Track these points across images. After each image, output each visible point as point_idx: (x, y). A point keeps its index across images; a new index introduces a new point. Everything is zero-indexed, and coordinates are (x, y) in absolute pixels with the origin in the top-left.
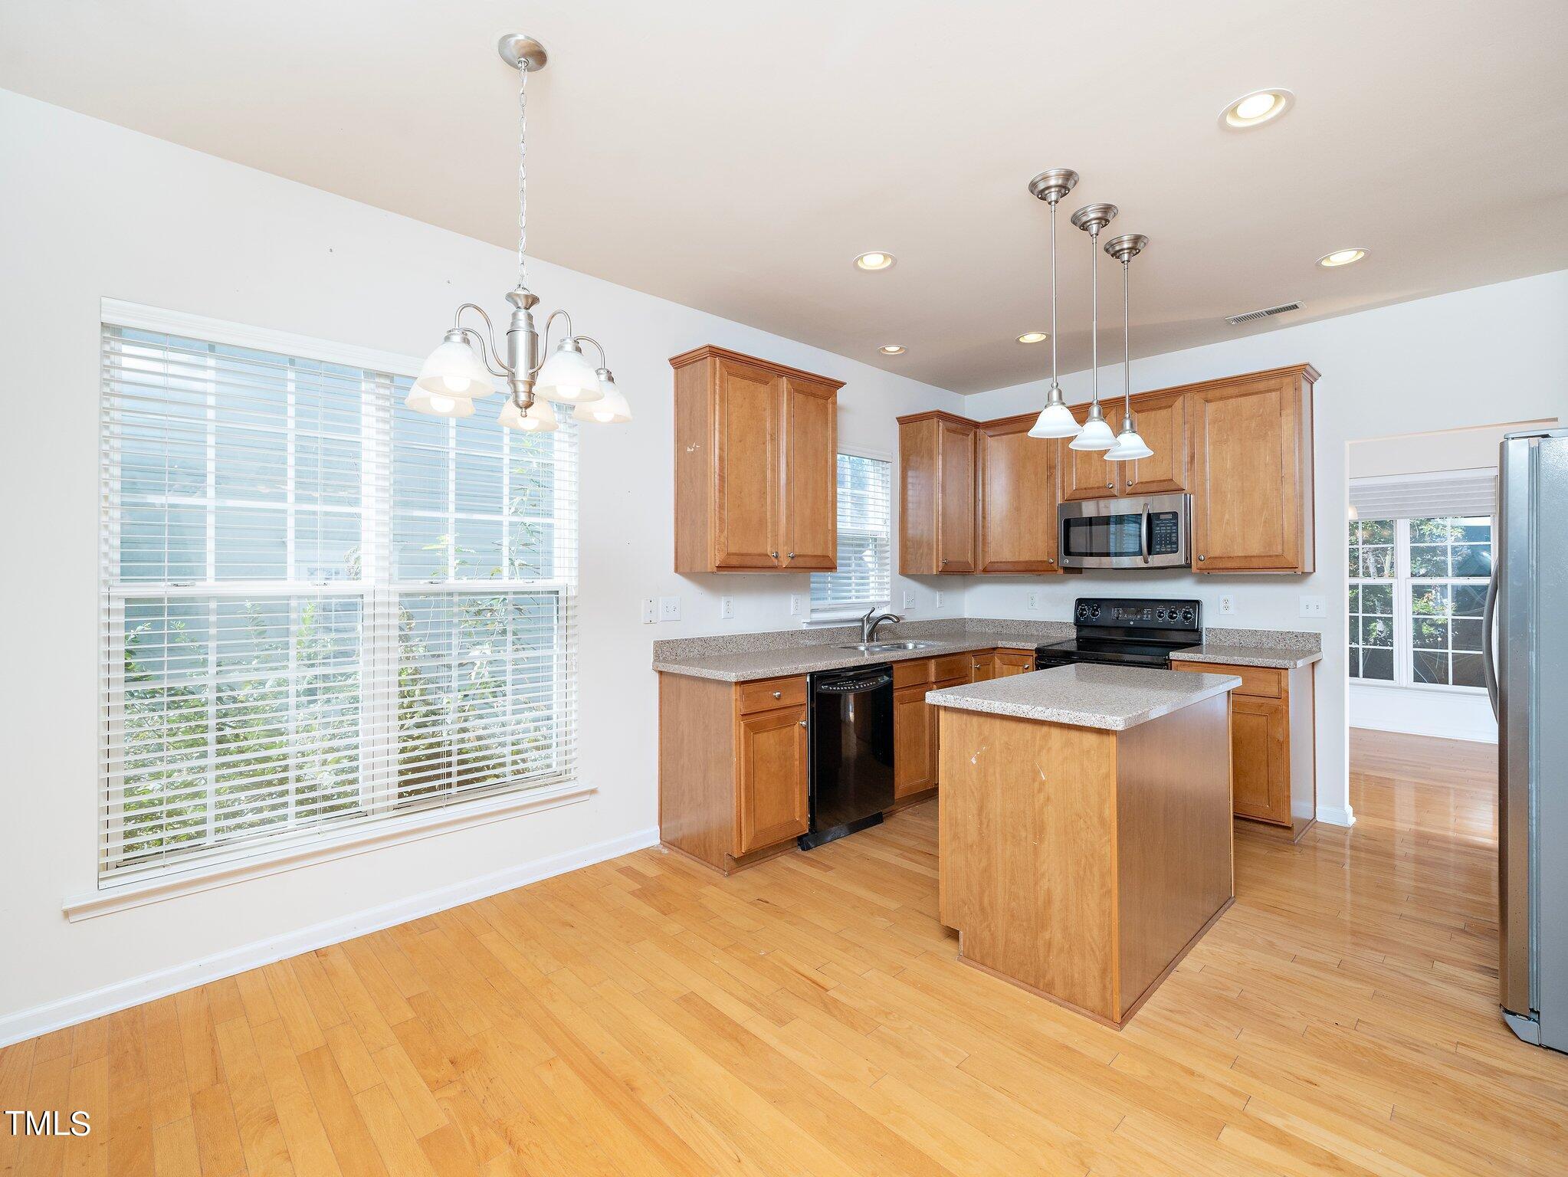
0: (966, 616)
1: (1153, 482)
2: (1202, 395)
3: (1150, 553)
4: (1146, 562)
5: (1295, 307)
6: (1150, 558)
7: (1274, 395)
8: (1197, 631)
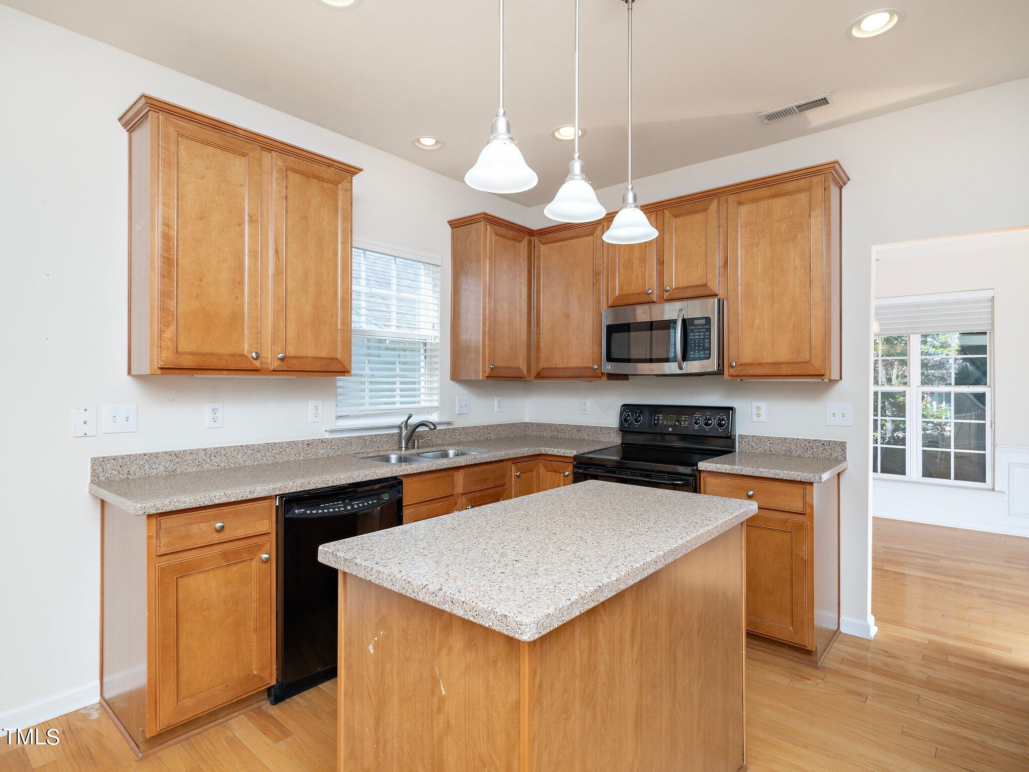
0: (527, 420)
1: (689, 287)
2: (735, 197)
3: (684, 358)
4: (681, 368)
5: (824, 101)
6: (684, 364)
7: (803, 196)
8: (730, 437)
